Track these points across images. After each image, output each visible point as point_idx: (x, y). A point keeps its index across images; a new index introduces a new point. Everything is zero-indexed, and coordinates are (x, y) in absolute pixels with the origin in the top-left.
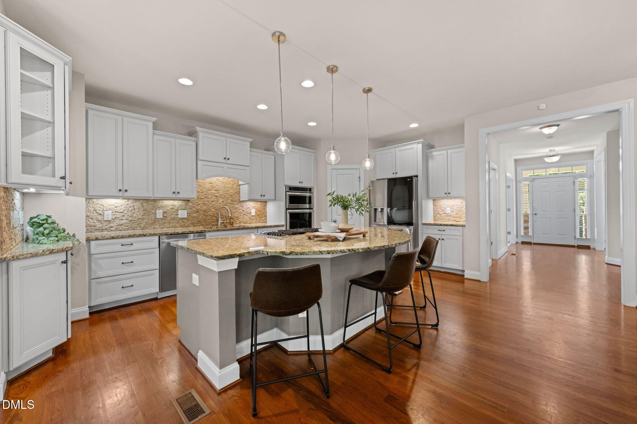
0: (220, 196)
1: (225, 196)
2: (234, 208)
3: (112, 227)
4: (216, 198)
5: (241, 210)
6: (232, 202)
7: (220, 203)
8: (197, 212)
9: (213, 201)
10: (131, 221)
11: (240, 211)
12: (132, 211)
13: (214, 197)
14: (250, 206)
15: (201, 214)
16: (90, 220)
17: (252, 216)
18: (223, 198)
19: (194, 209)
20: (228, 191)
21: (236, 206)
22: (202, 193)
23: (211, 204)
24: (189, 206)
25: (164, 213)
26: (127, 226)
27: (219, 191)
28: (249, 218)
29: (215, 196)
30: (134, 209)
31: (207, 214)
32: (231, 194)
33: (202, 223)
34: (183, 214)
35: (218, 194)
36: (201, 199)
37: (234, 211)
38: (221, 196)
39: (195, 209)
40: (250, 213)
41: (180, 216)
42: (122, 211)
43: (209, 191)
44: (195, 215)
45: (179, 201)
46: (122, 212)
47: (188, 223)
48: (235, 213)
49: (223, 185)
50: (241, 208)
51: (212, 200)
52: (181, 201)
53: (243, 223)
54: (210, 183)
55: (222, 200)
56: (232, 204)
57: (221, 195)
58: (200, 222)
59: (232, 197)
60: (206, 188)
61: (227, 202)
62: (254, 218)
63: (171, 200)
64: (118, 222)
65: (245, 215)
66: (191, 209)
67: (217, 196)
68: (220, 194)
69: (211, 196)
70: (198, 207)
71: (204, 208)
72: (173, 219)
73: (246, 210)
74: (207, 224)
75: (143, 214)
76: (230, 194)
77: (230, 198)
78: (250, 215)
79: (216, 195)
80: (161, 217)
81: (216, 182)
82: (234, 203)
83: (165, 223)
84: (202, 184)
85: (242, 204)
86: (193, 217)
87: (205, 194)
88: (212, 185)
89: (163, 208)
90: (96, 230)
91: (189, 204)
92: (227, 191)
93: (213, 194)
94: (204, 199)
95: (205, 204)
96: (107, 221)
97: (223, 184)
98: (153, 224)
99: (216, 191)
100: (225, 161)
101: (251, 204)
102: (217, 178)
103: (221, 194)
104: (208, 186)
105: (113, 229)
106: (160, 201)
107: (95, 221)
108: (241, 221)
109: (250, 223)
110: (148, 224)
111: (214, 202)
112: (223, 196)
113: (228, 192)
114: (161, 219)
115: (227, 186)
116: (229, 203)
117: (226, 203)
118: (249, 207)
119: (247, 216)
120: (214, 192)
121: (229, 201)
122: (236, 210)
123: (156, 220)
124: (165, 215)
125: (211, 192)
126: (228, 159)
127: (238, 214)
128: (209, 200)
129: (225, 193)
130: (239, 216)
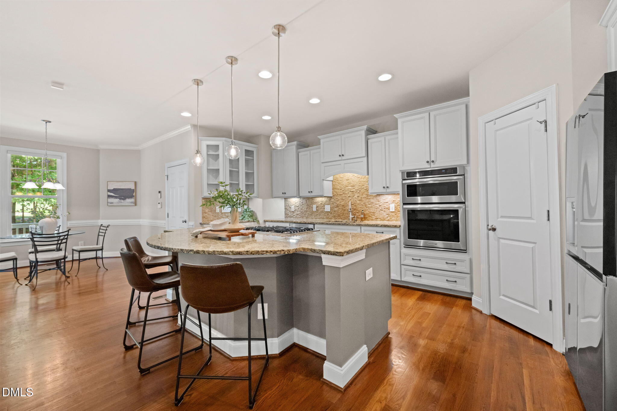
0: (355, 191)
1: (360, 191)
2: (370, 203)
3: (294, 216)
4: (352, 194)
5: (378, 205)
6: (367, 196)
7: (355, 198)
8: (337, 206)
9: (349, 197)
10: (302, 212)
11: (376, 206)
12: (302, 206)
13: (350, 193)
14: (388, 200)
15: (340, 208)
16: (287, 211)
17: (391, 212)
18: (358, 192)
19: (335, 204)
20: (364, 185)
21: (372, 200)
22: (341, 190)
23: (348, 199)
24: (332, 201)
25: (317, 207)
26: (300, 216)
27: (354, 186)
28: (387, 214)
29: (351, 191)
30: (303, 204)
31: (344, 209)
32: (366, 188)
33: (342, 217)
34: (328, 208)
35: (354, 190)
36: (340, 195)
37: (369, 206)
38: (357, 191)
39: (336, 204)
40: (389, 209)
41: (326, 210)
42: (298, 206)
44: (336, 209)
45: (325, 198)
46: (298, 207)
47: (331, 216)
48: (371, 208)
49: (358, 180)
50: (378, 203)
51: (348, 195)
52: (326, 198)
53: (379, 220)
54: (347, 180)
55: (358, 194)
56: (367, 199)
58: (339, 216)
60: (344, 185)
61: (363, 197)
62: (393, 214)
63: (320, 197)
64: (297, 213)
65: (382, 210)
66: (333, 204)
67: (353, 192)
69: (348, 192)
70: (338, 203)
71: (342, 203)
72: (322, 212)
73: (383, 205)
74: (345, 218)
75: (306, 208)
76: (365, 189)
77: (366, 193)
78: (388, 211)
79: (352, 190)
80: (315, 210)
81: (352, 178)
82: (369, 197)
83: (317, 215)
84: (341, 182)
85: (378, 198)
86: (335, 211)
87: (343, 191)
88: (348, 181)
89: (317, 204)
90: (289, 217)
91: (332, 200)
92: (362, 186)
94: (342, 195)
95: (343, 200)
96: (292, 212)
97: (359, 179)
98: (311, 215)
99: (352, 186)
101: (389, 198)
102: (353, 174)
103: (357, 189)
104: (345, 183)
105: (295, 217)
106: (315, 198)
107: (289, 212)
108: (377, 217)
109: (388, 220)
110: (309, 215)
111: (351, 197)
113: (363, 186)
114: (315, 211)
115: (362, 180)
116: (364, 198)
117: (361, 198)
118: (387, 201)
119: (384, 212)
120: (350, 188)
121: (364, 196)
123: (313, 212)
124: (317, 209)
125: (347, 188)
126: (343, 155)
127: (375, 209)
128: (346, 195)
129: (360, 187)
130: (375, 211)
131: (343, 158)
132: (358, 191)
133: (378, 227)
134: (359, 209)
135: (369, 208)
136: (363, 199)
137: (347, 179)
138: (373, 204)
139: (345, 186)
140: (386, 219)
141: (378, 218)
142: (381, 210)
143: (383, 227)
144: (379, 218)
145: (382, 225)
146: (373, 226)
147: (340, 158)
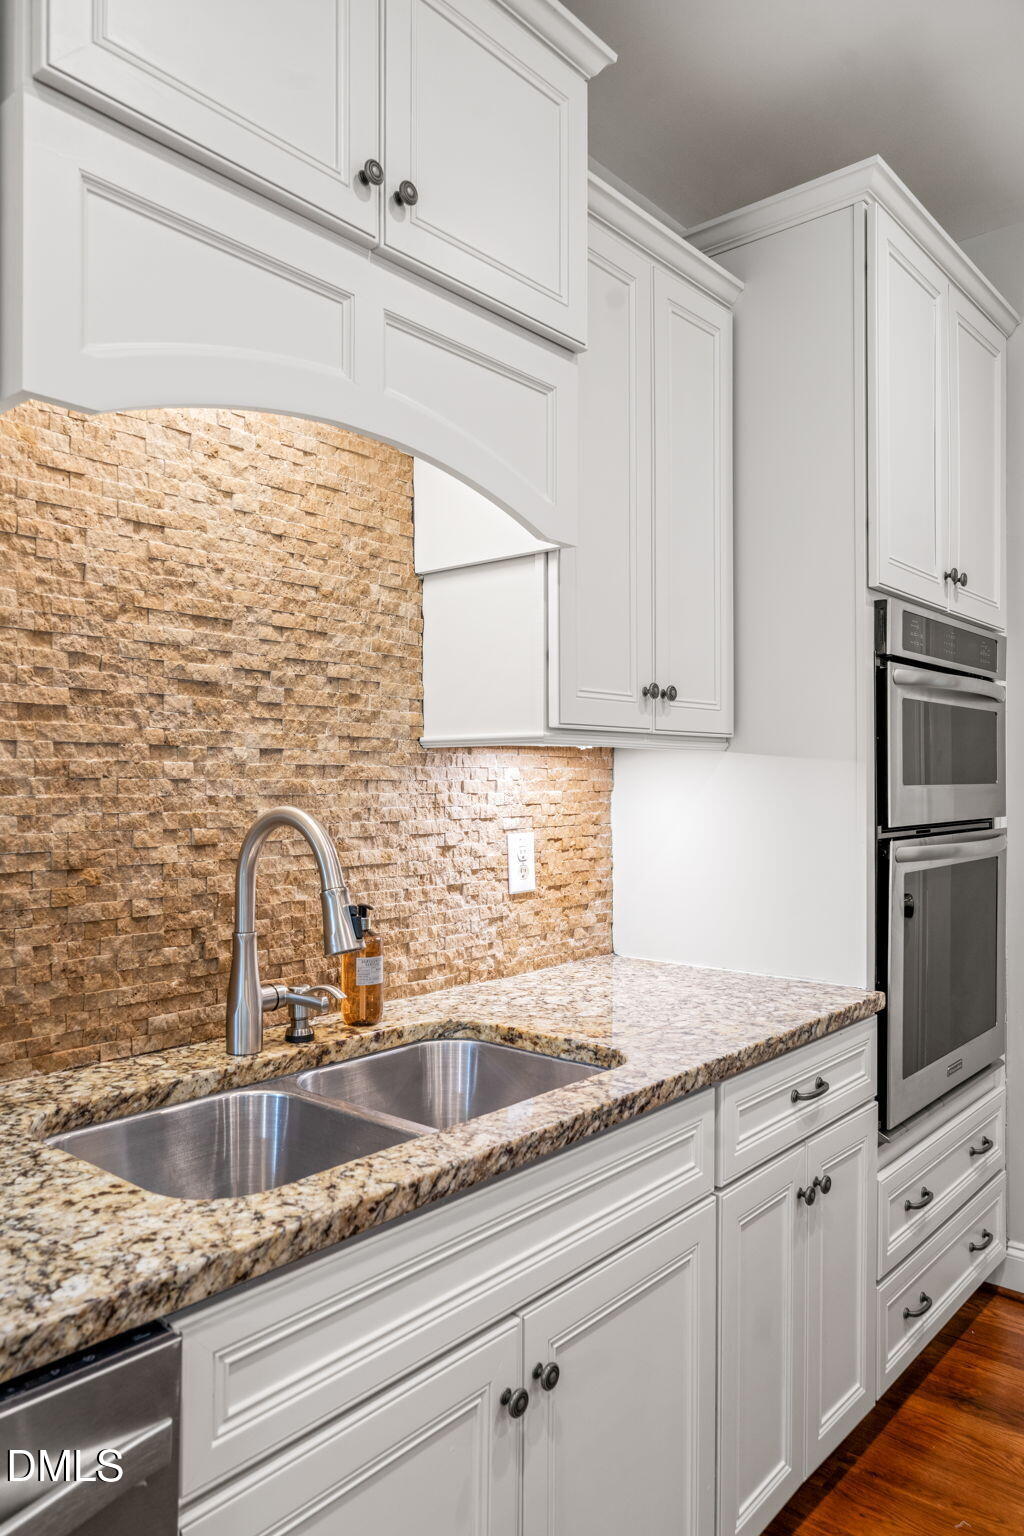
0: (242, 684)
1: (288, 692)
2: (372, 824)
4: (199, 715)
5: (430, 847)
6: (353, 754)
7: (240, 766)
9: (165, 747)
11: (421, 857)
13: (178, 699)
14: (500, 799)
17: (513, 897)
18: (271, 706)
20: (323, 634)
21: (390, 799)
22: (43, 636)
23: (150, 776)
27: (228, 623)
28: (492, 921)
29: (187, 683)
31: (95, 907)
32: (344, 670)
35: (222, 664)
37: (371, 853)
38: (256, 689)
40: (498, 872)
43: (122, 621)
49: (269, 564)
50: (429, 822)
51: (154, 731)
53: (441, 978)
54: (138, 525)
55: (263, 729)
56: (354, 779)
57: (250, 672)
59: (354, 698)
60: (94, 584)
61: (312, 759)
62: (524, 912)
65: (459, 889)
67: (208, 686)
68: (238, 658)
69: (140, 687)
71: (63, 832)
73: (467, 844)
76: (332, 671)
77: (339, 719)
78: (501, 888)
79: (194, 670)
81: (204, 512)
82: (371, 767)
85: (437, 775)
87: (75, 658)
88: (156, 543)
92: (311, 633)
93: (172, 659)
94: (60, 710)
95: (73, 782)
97: (276, 549)
99: (199, 619)
100: (362, 211)
101: (507, 780)
103: (256, 662)
108: (423, 963)
109: (498, 971)
111: (184, 754)
112: (270, 691)
113: (318, 644)
115: (313, 573)
116: (322, 769)
117: (301, 769)
118: (489, 809)
119: (473, 905)
120: (184, 632)
121: (330, 748)
122: (387, 843)
125: (143, 627)
127: (406, 883)
128: (120, 730)
129: (290, 650)
130: (413, 904)
132: (267, 684)
134: (275, 901)
135: (369, 875)
136: (314, 782)
137: (141, 508)
138: (394, 838)
139: (112, 605)
140: (483, 967)
141: (429, 970)
142: (451, 888)
144: (441, 967)
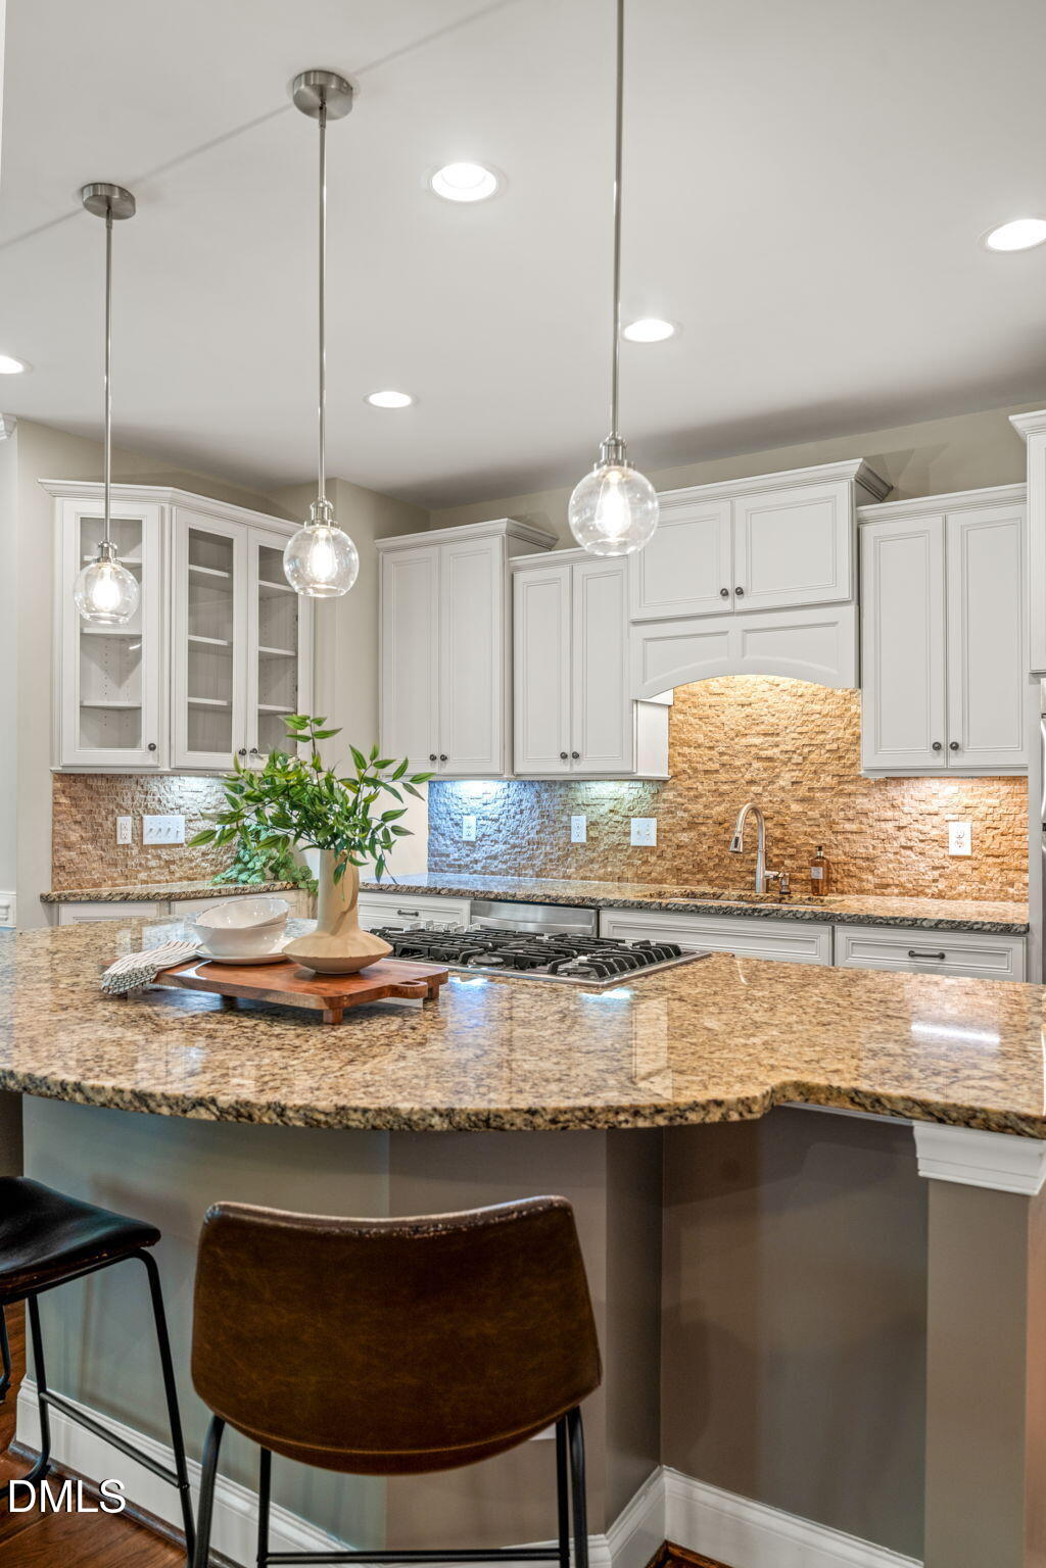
0: (784, 757)
1: (804, 759)
2: (851, 813)
3: (476, 862)
4: (765, 770)
5: (890, 826)
6: (839, 783)
7: (782, 789)
8: (692, 825)
9: (751, 782)
10: (514, 847)
11: (881, 830)
12: (518, 817)
13: (756, 765)
14: (943, 803)
15: (705, 835)
16: (441, 838)
17: (954, 858)
18: (798, 765)
19: (680, 814)
20: (823, 732)
21: (862, 803)
22: (711, 748)
23: (747, 792)
24: (664, 801)
25: (592, 825)
26: (505, 862)
27: (778, 735)
28: (935, 868)
29: (759, 759)
30: (522, 812)
32: (834, 746)
33: (711, 874)
34: (644, 832)
35: (776, 750)
36: (706, 772)
37: (849, 826)
38: (790, 759)
39: (686, 815)
40: (942, 843)
41: (634, 841)
42: (496, 816)
43: (736, 740)
44: (684, 837)
45: (633, 784)
46: (496, 820)
47: (658, 869)
48: (855, 837)
49: (795, 708)
50: (889, 814)
51: (748, 776)
52: (639, 785)
53: (896, 891)
54: (743, 706)
55: (793, 774)
56: (841, 793)
57: (787, 752)
58: (700, 867)
59: (840, 758)
60: (726, 729)
61: (818, 786)
62: (962, 867)
63: (610, 780)
64: (488, 848)
65: (911, 848)
66: (672, 813)
67: (769, 759)
68: (783, 747)
69: (744, 761)
70: (697, 808)
71: (718, 811)
72: (616, 848)
73: (917, 826)
74: (727, 879)
75: (538, 828)
76: (828, 747)
77: (833, 768)
78: (942, 852)
79: (764, 754)
80: (583, 839)
81: (768, 695)
82: (850, 789)
83: (592, 861)
84: (710, 712)
85: (893, 792)
86: (679, 847)
87: (722, 754)
88: (748, 710)
89: (589, 809)
90: (450, 866)
91: (665, 795)
92: (817, 733)
93: (754, 750)
94: (717, 771)
95: (721, 795)
96: (468, 843)
97: (800, 701)
98: (562, 860)
99: (765, 735)
101: (945, 794)
102: (771, 678)
103: (789, 748)
104: (733, 717)
105: (478, 867)
106: (583, 786)
107: (448, 842)
108: (884, 881)
109: (940, 896)
110: (551, 860)
111: (759, 785)
112: (797, 759)
113: (822, 737)
114: (583, 846)
115: (817, 708)
116: (823, 789)
117: (811, 789)
118: (933, 808)
119: (920, 858)
120: (757, 741)
121: (827, 780)
122: (861, 823)
123: (569, 849)
124: (592, 834)
125: (744, 741)
126: (740, 592)
127: (873, 842)
128: (735, 777)
129: (806, 741)
130: (878, 852)
131: (741, 604)
132: (795, 756)
133: (922, 928)
134: (798, 842)
135: (849, 836)
136: (818, 795)
137: (743, 700)
138: (864, 820)
139: (733, 734)
140: (927, 891)
141: (888, 886)
142: (904, 848)
143: (943, 930)
144: (897, 886)
145: (940, 921)
146: (896, 926)
147: (726, 605)
